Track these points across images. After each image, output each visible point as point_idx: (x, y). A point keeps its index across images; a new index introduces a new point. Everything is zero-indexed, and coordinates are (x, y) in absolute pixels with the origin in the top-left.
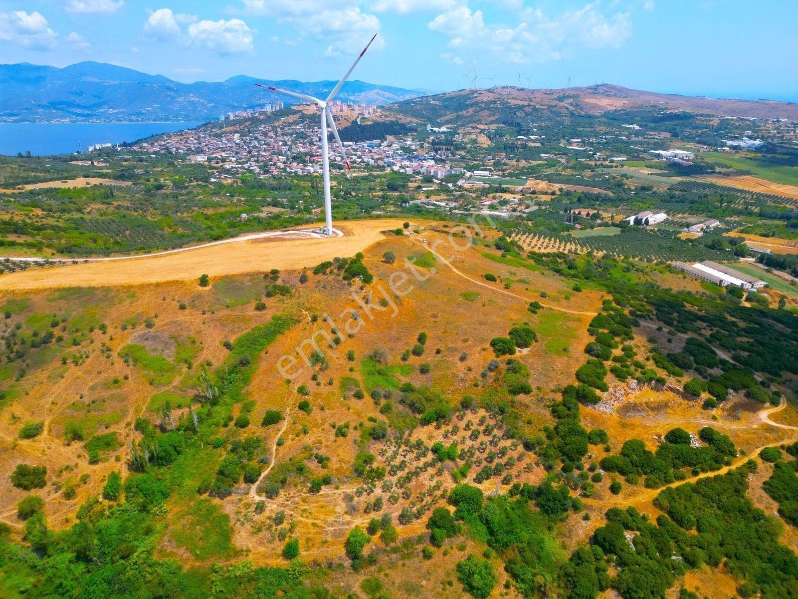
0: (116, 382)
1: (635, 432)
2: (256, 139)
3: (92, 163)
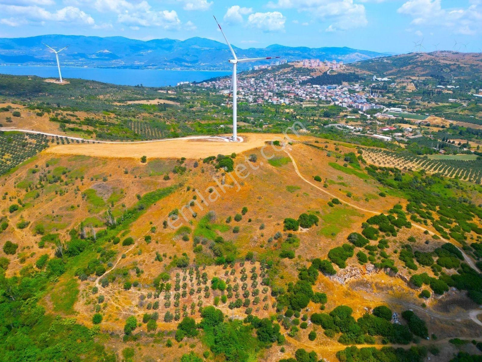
0: (72, 207)
1: (353, 301)
2: (263, 82)
3: (167, 92)
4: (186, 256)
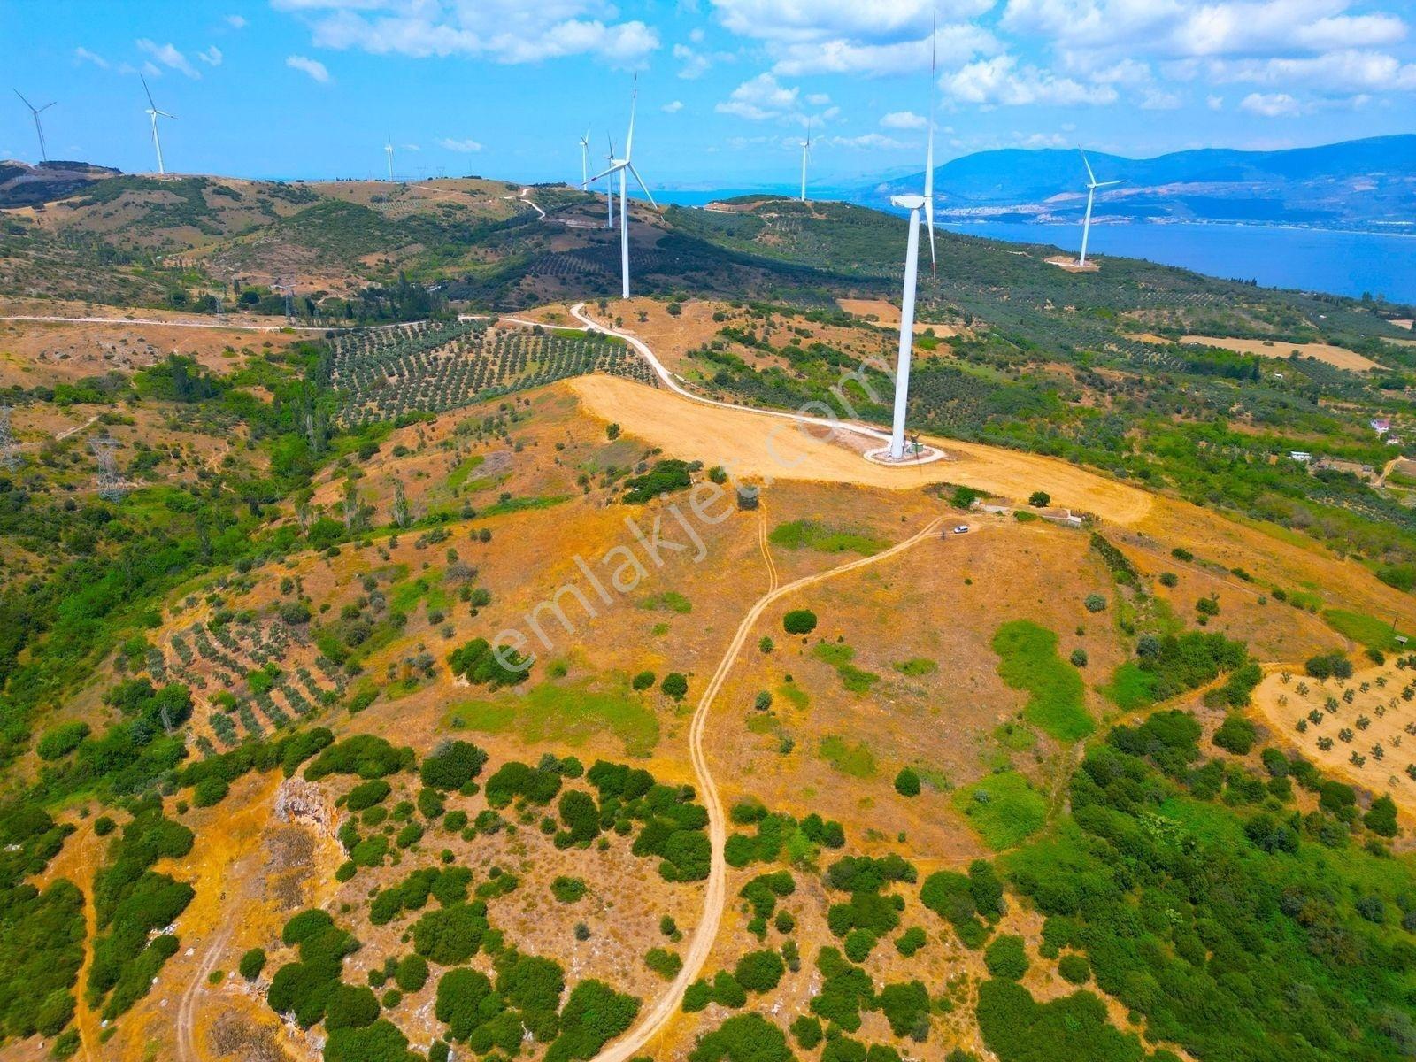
0: (422, 475)
4: (323, 611)
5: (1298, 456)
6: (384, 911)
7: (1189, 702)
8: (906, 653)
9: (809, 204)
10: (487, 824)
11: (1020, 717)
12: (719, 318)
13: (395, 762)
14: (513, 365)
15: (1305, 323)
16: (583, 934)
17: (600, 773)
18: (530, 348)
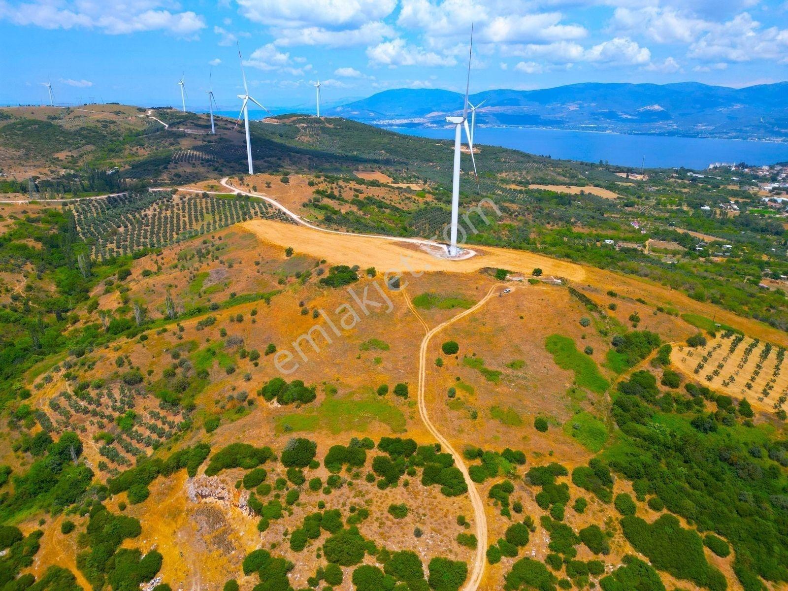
0: (171, 286)
3: (630, 176)
4: (150, 374)
5: (608, 242)
6: (298, 544)
7: (644, 365)
8: (509, 358)
9: (322, 119)
10: (334, 483)
11: (574, 384)
12: (311, 184)
13: (263, 456)
14: (196, 217)
15: (580, 176)
16: (418, 534)
17: (385, 444)
18: (204, 206)
